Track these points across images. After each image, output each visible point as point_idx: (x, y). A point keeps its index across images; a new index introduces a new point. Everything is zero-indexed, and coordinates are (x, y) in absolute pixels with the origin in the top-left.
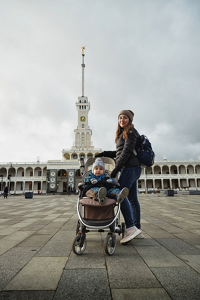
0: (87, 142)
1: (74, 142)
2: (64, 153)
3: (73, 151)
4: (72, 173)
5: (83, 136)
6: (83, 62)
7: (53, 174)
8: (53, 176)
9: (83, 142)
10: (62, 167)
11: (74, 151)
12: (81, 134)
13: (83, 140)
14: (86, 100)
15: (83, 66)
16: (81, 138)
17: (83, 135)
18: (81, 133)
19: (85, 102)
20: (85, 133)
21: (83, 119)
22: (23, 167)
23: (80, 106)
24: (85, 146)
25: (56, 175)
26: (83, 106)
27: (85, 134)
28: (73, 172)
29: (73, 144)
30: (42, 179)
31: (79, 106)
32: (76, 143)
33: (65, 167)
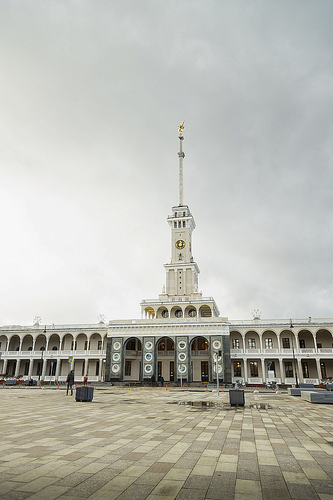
0: (188, 285)
1: (164, 288)
2: (143, 307)
3: (159, 304)
4: (150, 345)
5: (180, 275)
6: (181, 150)
7: (117, 347)
8: (117, 349)
9: (180, 285)
10: (133, 333)
11: (161, 303)
12: (176, 271)
13: (180, 283)
14: (186, 211)
15: (182, 155)
16: (176, 278)
17: (180, 273)
18: (176, 269)
19: (184, 216)
20: (184, 268)
21: (180, 245)
22: (71, 333)
23: (175, 223)
24: (185, 293)
25: (123, 347)
26: (180, 223)
27: (184, 270)
28: (151, 343)
29: (162, 290)
30: (101, 355)
31: (173, 223)
32: (168, 288)
33: (138, 332)
